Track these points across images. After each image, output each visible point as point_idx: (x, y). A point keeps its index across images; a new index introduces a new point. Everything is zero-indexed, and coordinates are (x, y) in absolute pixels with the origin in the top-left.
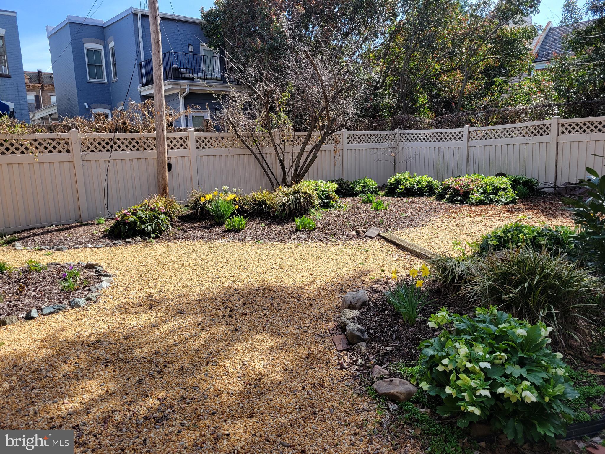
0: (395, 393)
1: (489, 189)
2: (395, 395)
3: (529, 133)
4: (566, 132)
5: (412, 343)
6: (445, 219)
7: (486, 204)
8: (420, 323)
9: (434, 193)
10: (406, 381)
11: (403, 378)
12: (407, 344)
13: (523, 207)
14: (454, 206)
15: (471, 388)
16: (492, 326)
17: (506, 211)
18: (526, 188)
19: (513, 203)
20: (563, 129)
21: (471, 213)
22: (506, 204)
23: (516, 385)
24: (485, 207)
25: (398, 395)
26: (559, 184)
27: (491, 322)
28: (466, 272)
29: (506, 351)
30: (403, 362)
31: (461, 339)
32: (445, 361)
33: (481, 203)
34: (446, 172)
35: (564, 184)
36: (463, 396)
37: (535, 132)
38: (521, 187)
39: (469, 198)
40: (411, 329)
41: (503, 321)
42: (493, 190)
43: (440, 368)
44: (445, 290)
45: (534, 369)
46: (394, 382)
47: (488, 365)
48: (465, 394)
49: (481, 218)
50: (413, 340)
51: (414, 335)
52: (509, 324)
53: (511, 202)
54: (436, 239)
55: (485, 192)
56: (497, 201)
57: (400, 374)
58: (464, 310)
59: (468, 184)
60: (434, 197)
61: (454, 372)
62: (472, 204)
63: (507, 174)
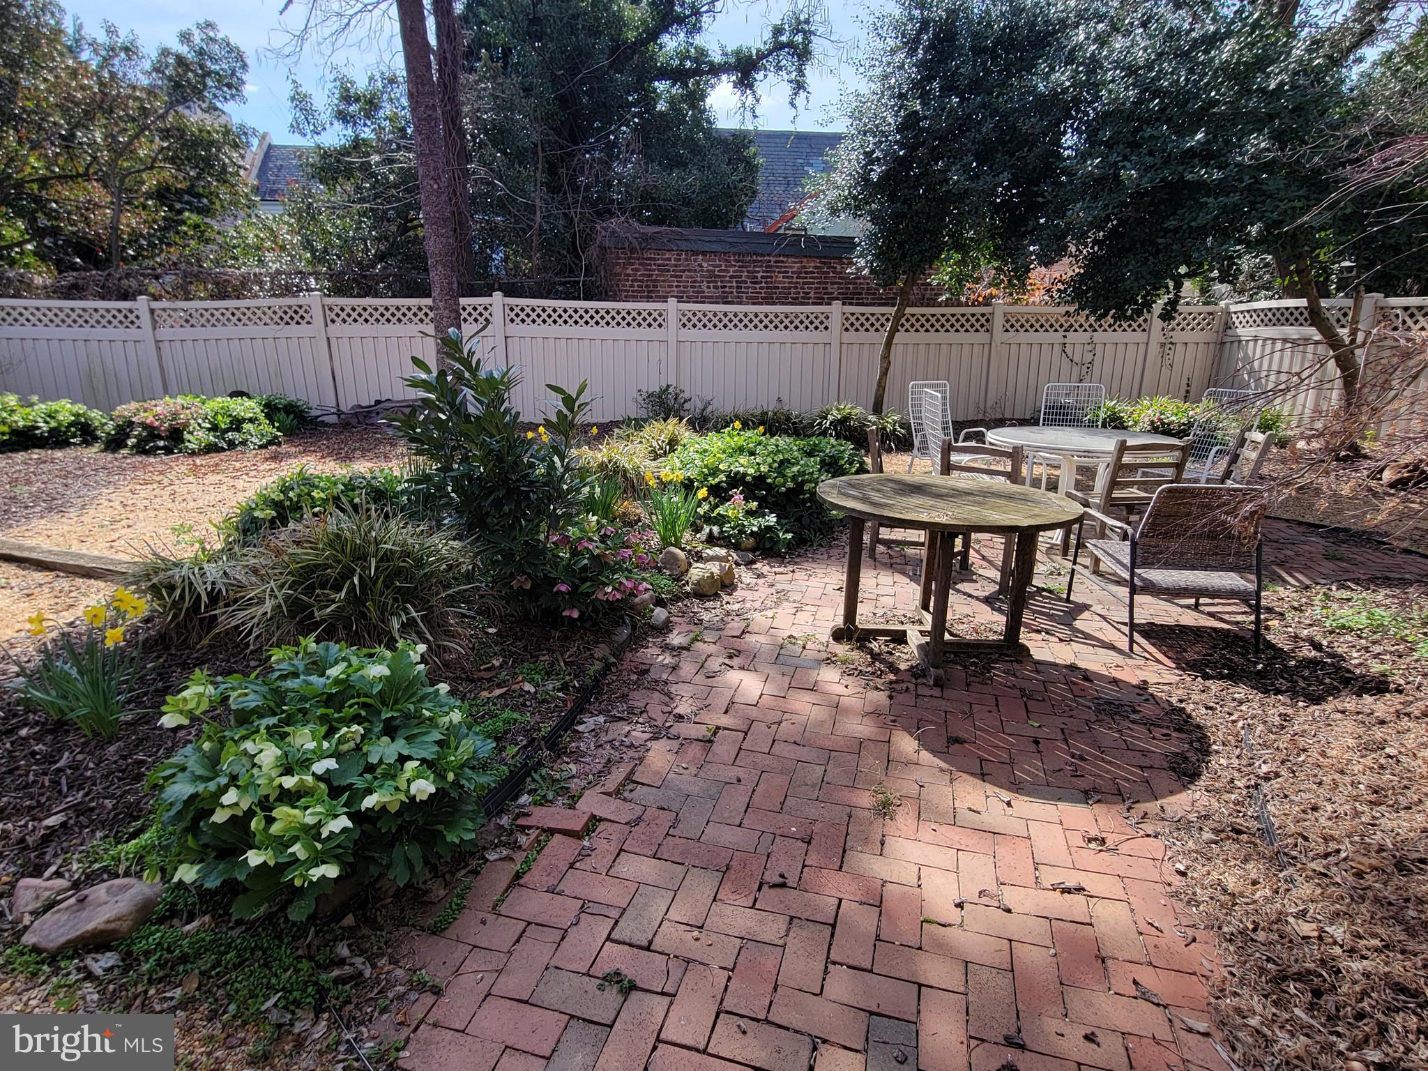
0: (102, 927)
1: (223, 423)
2: (103, 932)
3: (276, 318)
4: (339, 320)
5: (120, 779)
6: (139, 487)
7: (223, 450)
8: (131, 725)
9: (96, 439)
10: (126, 880)
11: (117, 876)
12: (108, 787)
13: (293, 450)
14: (152, 460)
15: (306, 829)
16: (314, 678)
17: (267, 459)
18: (292, 416)
19: (275, 444)
20: (333, 316)
21: (195, 470)
22: (261, 447)
23: (394, 777)
24: (223, 455)
25: (112, 926)
26: (343, 408)
27: (308, 672)
28: (224, 584)
29: (356, 719)
30: (107, 836)
31: (258, 731)
32: (230, 797)
33: (210, 449)
34: (115, 394)
35: (353, 408)
36: (294, 854)
37: (286, 318)
38: (282, 416)
39: (182, 441)
40: (112, 749)
41: (332, 660)
42: (231, 422)
43: (219, 817)
44: (179, 634)
45: (416, 731)
46: (89, 899)
47: (331, 764)
48: (296, 848)
49: (219, 477)
50: (123, 771)
51: (124, 758)
52: (345, 664)
53: (270, 443)
54: (127, 530)
55: (214, 428)
56: (244, 443)
57: (105, 869)
58: (235, 662)
59: (175, 415)
60: (97, 446)
61: (258, 810)
62: (193, 453)
63: (251, 393)
